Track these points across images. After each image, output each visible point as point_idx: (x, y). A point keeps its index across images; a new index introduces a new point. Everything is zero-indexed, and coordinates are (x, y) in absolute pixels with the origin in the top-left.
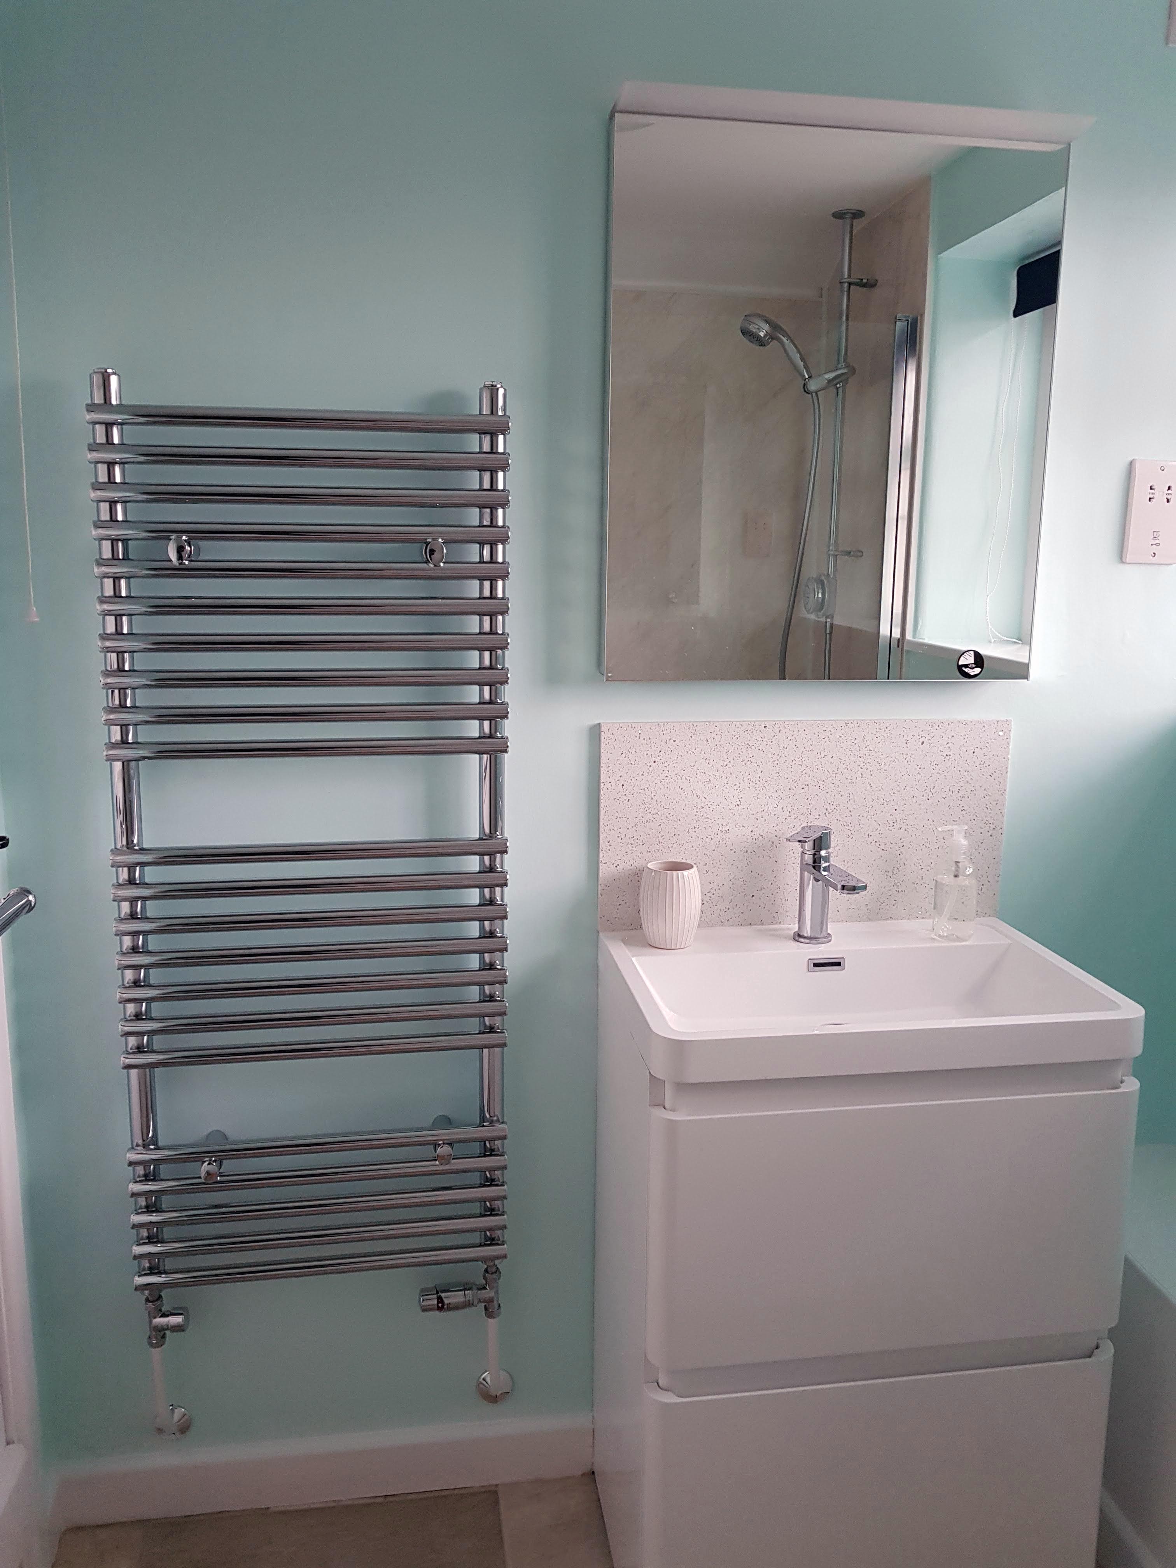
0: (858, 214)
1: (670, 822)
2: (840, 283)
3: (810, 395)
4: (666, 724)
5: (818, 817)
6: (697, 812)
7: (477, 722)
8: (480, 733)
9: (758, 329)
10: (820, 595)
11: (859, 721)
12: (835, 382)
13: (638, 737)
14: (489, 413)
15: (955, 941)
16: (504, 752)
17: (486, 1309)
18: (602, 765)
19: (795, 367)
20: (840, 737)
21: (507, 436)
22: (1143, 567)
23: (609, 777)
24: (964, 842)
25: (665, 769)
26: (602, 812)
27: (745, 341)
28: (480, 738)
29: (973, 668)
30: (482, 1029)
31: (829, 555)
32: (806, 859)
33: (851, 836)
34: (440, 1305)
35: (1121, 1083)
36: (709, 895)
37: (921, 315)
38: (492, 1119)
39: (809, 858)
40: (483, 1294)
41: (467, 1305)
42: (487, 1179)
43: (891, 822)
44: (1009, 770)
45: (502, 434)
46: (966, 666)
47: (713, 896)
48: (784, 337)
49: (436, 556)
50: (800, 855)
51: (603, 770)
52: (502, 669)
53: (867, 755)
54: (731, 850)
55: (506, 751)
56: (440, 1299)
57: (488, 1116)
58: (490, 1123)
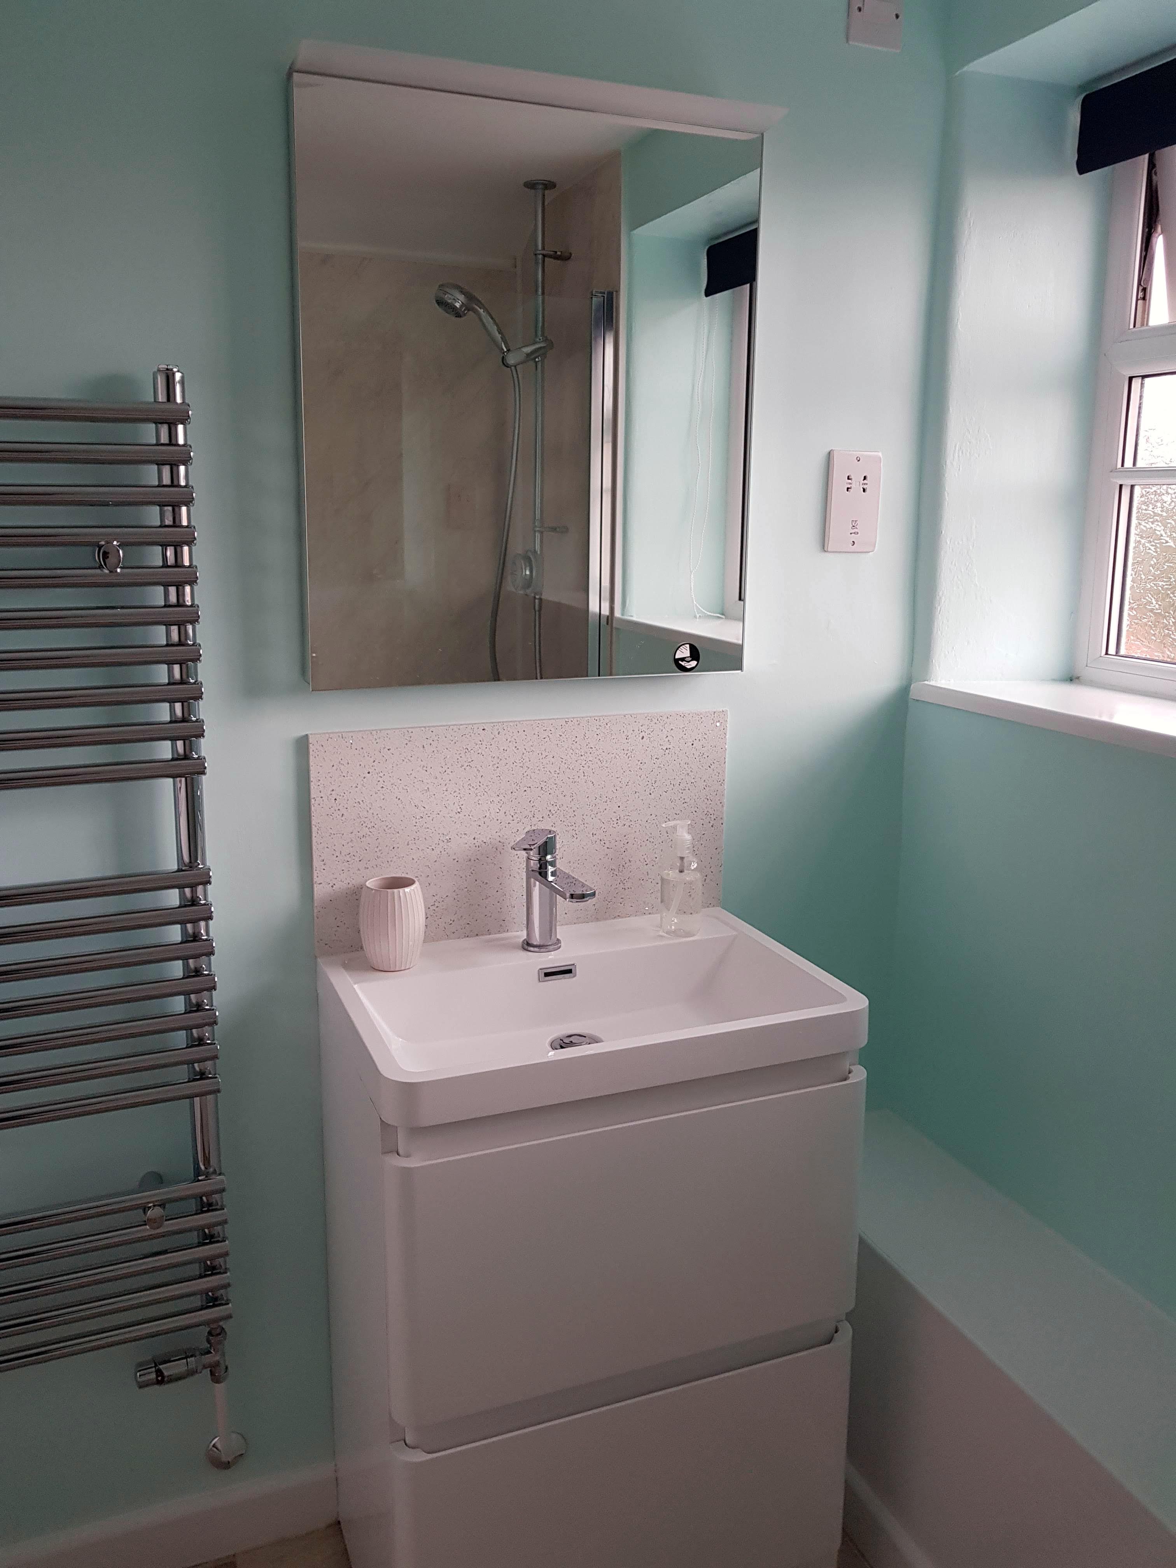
0: (549, 185)
1: (388, 835)
2: (536, 254)
3: (509, 369)
4: (379, 732)
5: (542, 819)
6: (416, 823)
7: (169, 743)
8: (173, 754)
9: (454, 299)
10: (528, 573)
11: (579, 719)
12: (533, 357)
13: (349, 747)
14: (165, 400)
15: (681, 936)
16: (202, 774)
17: (212, 1373)
18: (312, 779)
19: (494, 340)
20: (561, 736)
21: (188, 426)
22: (844, 555)
23: (320, 792)
24: (688, 837)
25: (379, 779)
26: (314, 829)
27: (440, 310)
28: (173, 759)
29: (689, 662)
30: (192, 1077)
31: (535, 531)
32: (532, 865)
33: (576, 836)
34: (160, 1378)
35: (850, 1073)
36: (432, 908)
37: (617, 292)
38: (207, 1171)
39: (535, 865)
40: (208, 1359)
41: (191, 1373)
42: (205, 1236)
43: (615, 820)
44: (727, 759)
45: (182, 424)
46: (683, 659)
47: (436, 909)
48: (480, 308)
49: (111, 560)
50: (525, 859)
51: (313, 785)
52: (194, 683)
53: (589, 753)
54: (454, 859)
55: (203, 773)
56: (159, 1373)
57: (203, 1167)
58: (206, 1177)
